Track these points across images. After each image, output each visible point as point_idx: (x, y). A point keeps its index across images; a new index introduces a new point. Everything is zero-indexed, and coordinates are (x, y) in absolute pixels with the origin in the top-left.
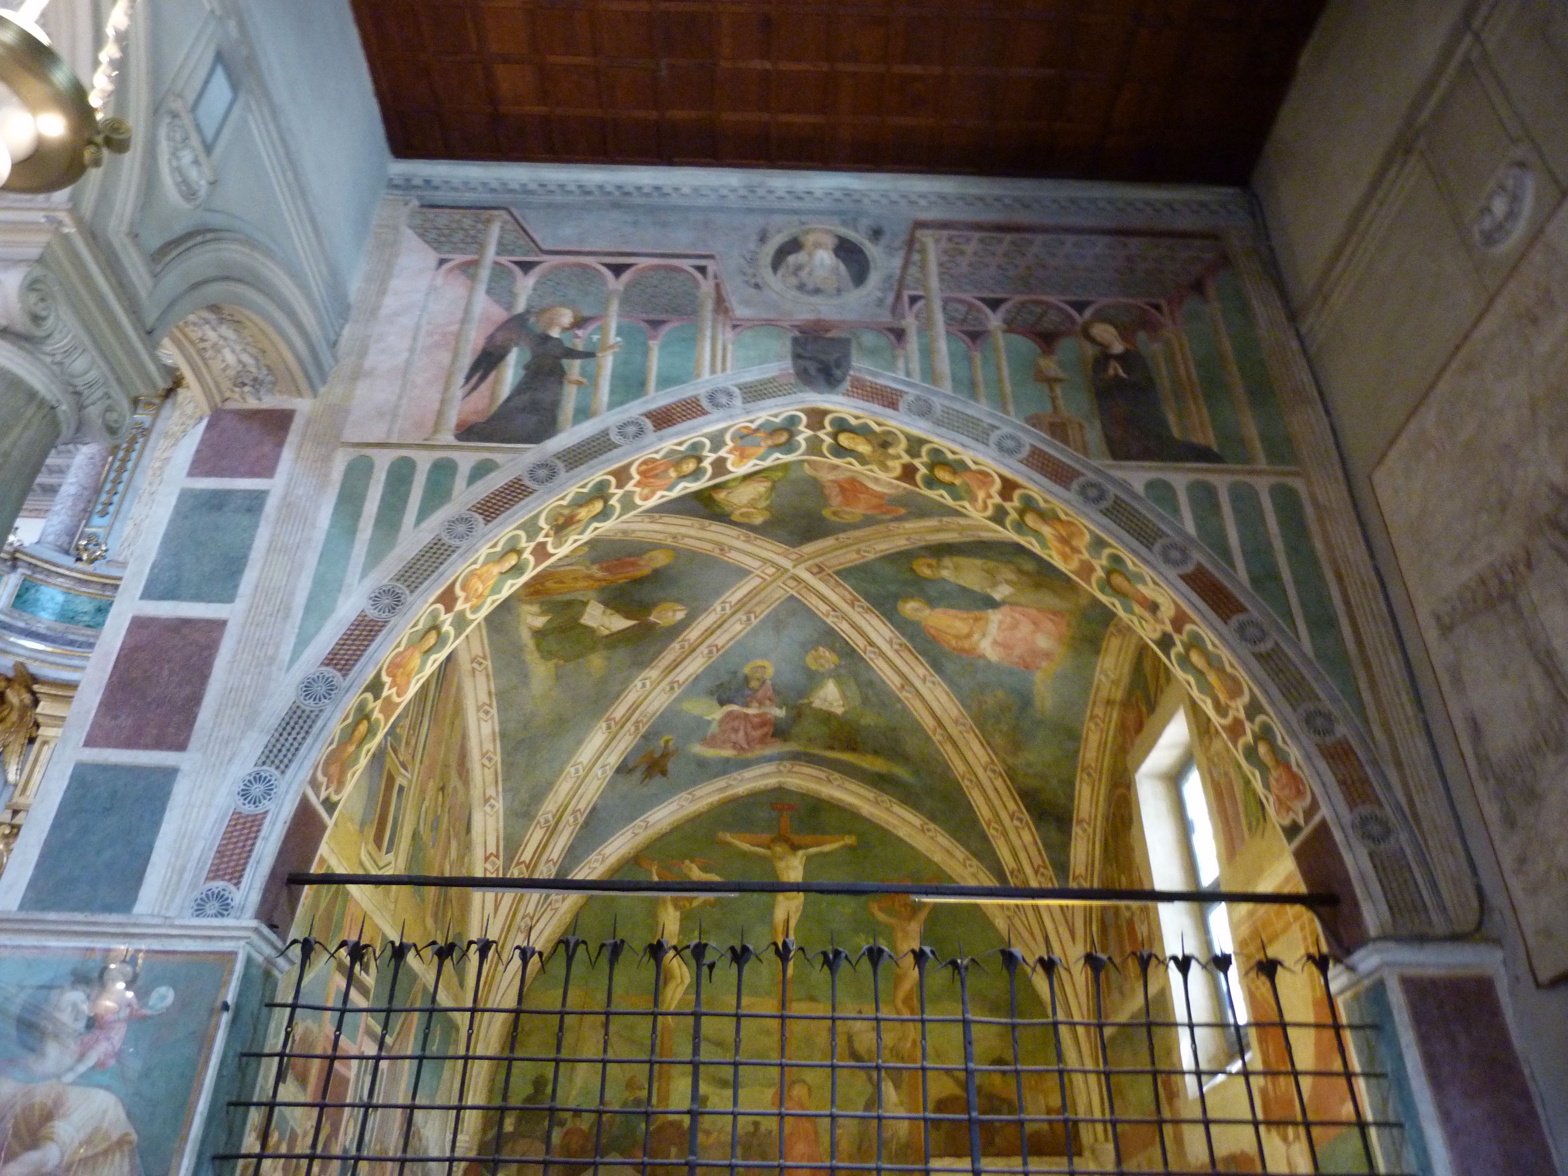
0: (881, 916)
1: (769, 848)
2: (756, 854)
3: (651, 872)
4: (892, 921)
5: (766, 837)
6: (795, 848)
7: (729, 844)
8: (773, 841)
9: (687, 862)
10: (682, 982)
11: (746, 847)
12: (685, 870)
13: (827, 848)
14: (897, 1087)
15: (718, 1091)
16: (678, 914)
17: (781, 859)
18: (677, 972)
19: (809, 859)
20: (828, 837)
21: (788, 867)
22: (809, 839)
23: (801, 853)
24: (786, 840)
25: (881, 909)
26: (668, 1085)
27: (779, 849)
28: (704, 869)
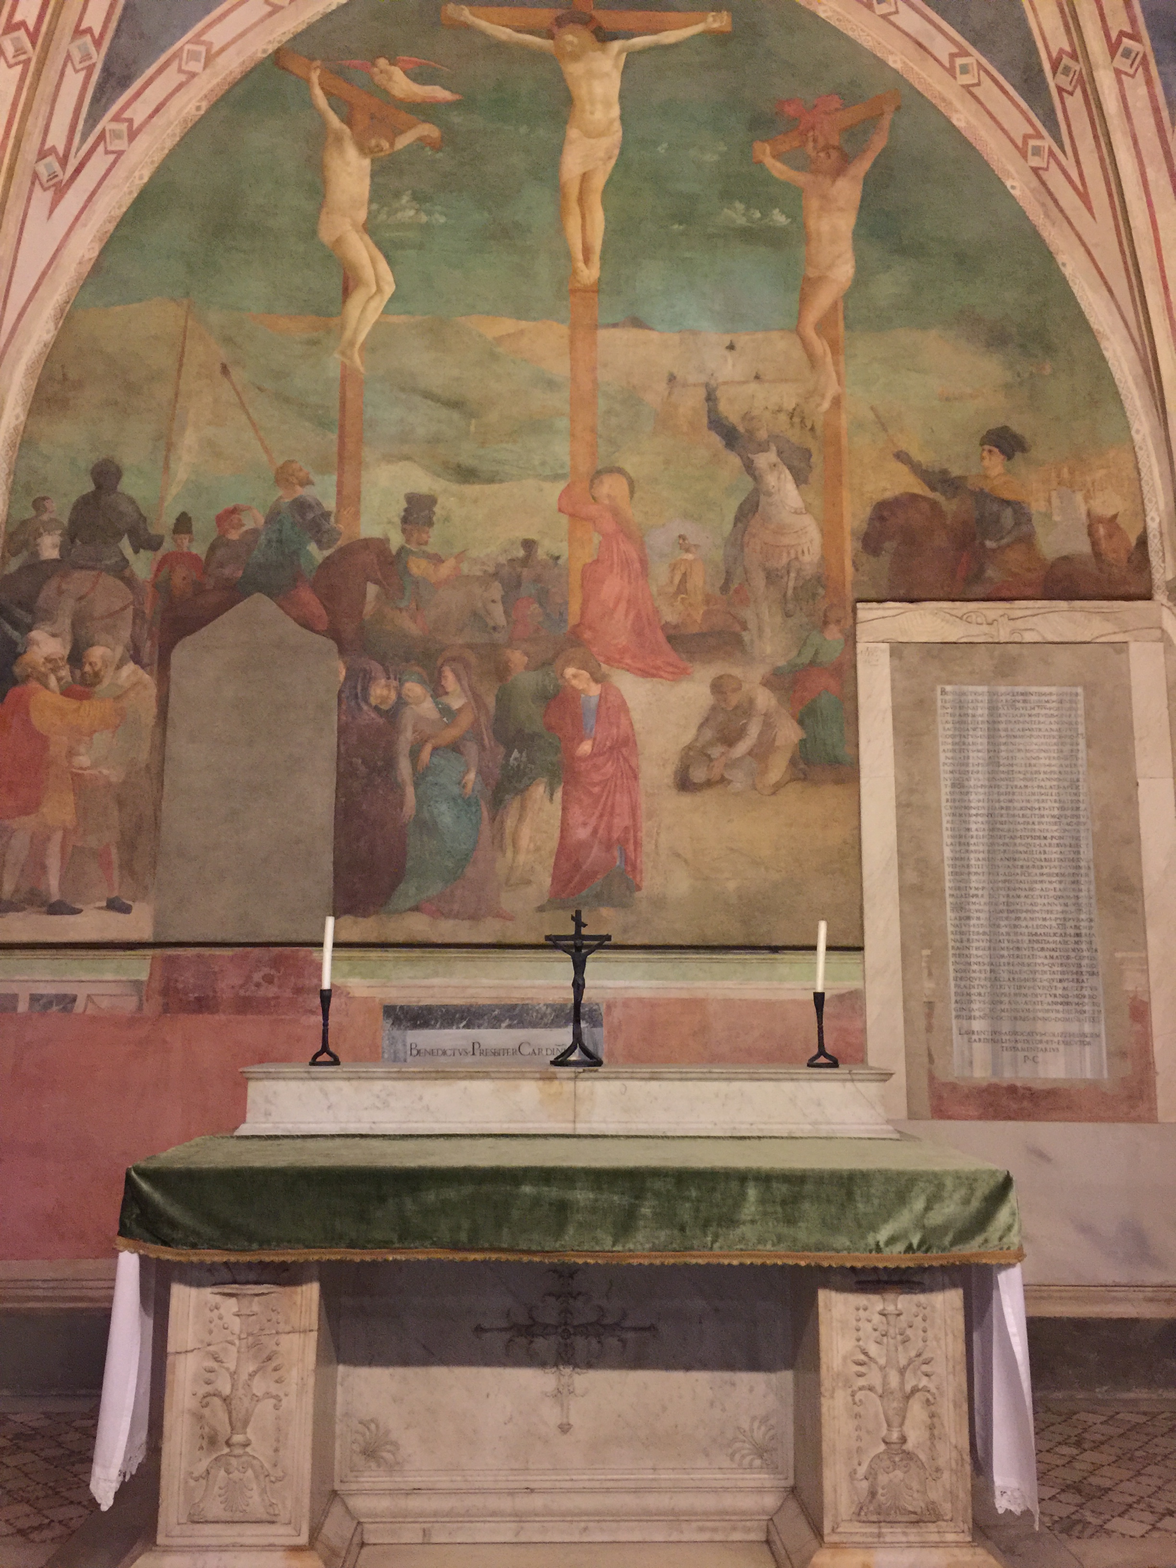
0: (778, 169)
1: (551, 36)
2: (523, 47)
3: (308, 81)
4: (801, 178)
5: (545, 16)
6: (604, 36)
7: (468, 27)
8: (560, 22)
9: (382, 62)
10: (379, 290)
11: (504, 33)
12: (379, 78)
13: (670, 37)
14: (800, 479)
15: (455, 487)
16: (366, 162)
17: (576, 57)
18: (368, 273)
19: (632, 59)
20: (672, 16)
21: (591, 74)
22: (631, 18)
23: (616, 46)
24: (586, 21)
25: (777, 156)
26: (358, 477)
27: (571, 38)
28: (419, 77)
